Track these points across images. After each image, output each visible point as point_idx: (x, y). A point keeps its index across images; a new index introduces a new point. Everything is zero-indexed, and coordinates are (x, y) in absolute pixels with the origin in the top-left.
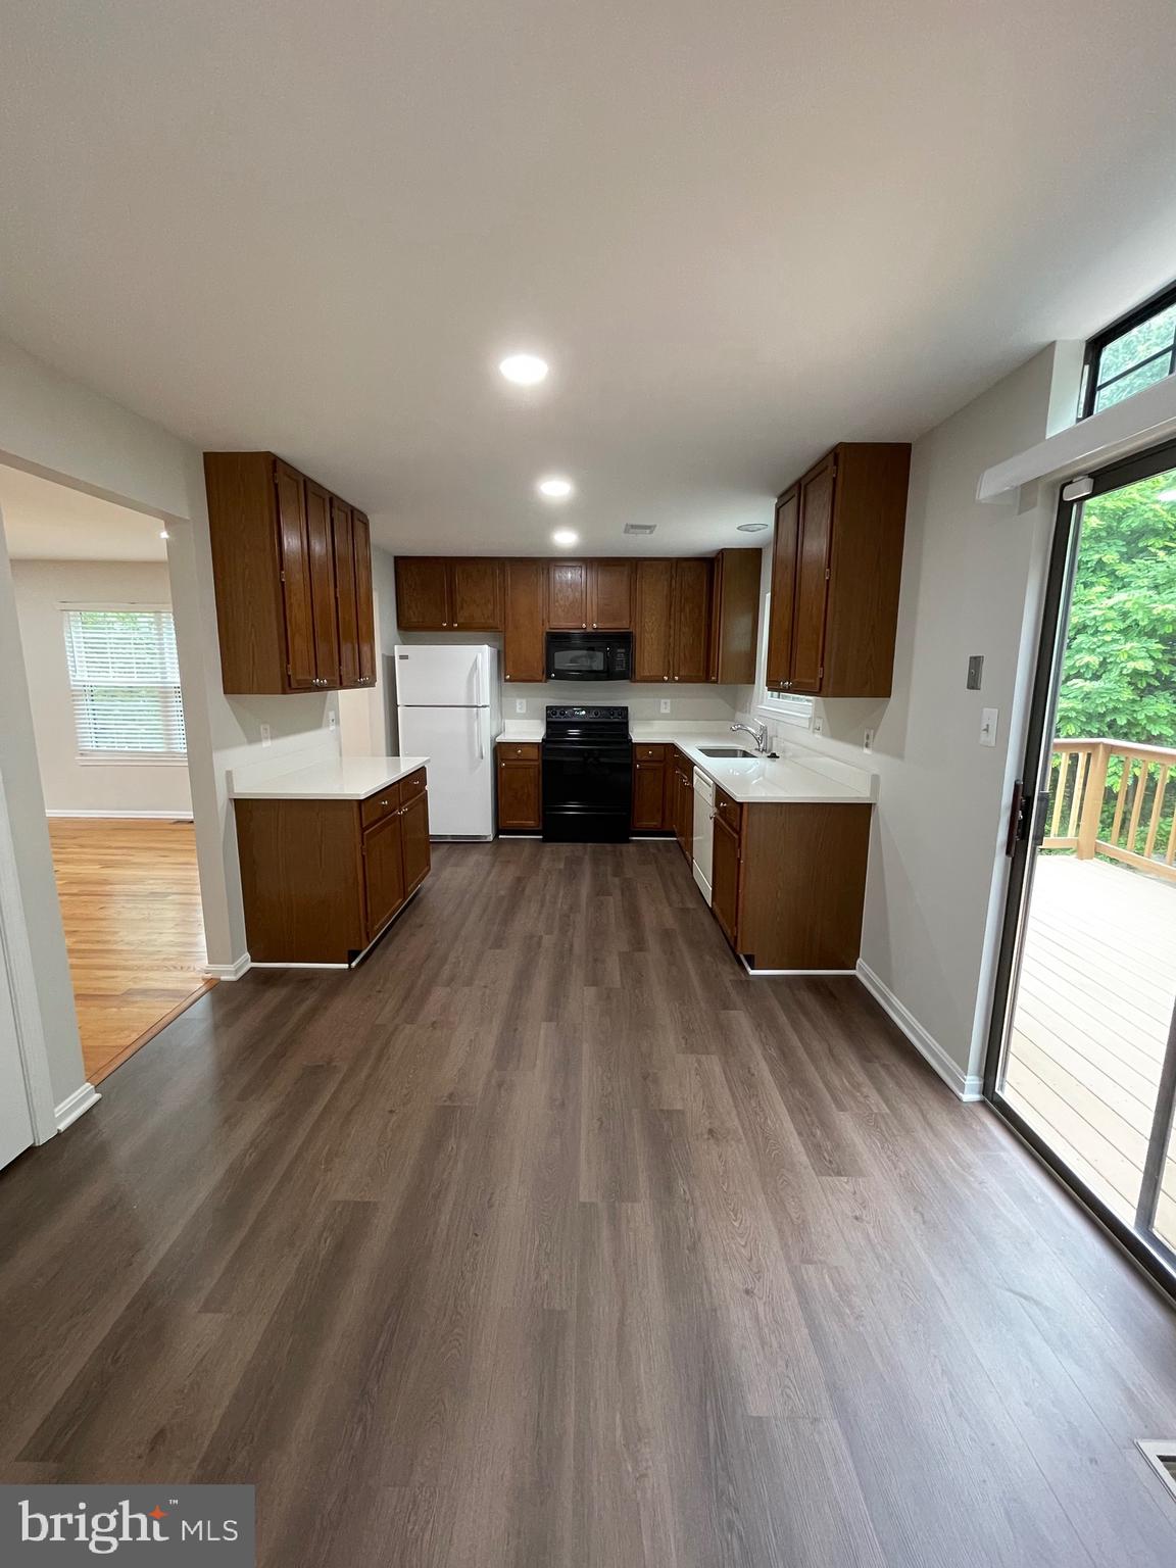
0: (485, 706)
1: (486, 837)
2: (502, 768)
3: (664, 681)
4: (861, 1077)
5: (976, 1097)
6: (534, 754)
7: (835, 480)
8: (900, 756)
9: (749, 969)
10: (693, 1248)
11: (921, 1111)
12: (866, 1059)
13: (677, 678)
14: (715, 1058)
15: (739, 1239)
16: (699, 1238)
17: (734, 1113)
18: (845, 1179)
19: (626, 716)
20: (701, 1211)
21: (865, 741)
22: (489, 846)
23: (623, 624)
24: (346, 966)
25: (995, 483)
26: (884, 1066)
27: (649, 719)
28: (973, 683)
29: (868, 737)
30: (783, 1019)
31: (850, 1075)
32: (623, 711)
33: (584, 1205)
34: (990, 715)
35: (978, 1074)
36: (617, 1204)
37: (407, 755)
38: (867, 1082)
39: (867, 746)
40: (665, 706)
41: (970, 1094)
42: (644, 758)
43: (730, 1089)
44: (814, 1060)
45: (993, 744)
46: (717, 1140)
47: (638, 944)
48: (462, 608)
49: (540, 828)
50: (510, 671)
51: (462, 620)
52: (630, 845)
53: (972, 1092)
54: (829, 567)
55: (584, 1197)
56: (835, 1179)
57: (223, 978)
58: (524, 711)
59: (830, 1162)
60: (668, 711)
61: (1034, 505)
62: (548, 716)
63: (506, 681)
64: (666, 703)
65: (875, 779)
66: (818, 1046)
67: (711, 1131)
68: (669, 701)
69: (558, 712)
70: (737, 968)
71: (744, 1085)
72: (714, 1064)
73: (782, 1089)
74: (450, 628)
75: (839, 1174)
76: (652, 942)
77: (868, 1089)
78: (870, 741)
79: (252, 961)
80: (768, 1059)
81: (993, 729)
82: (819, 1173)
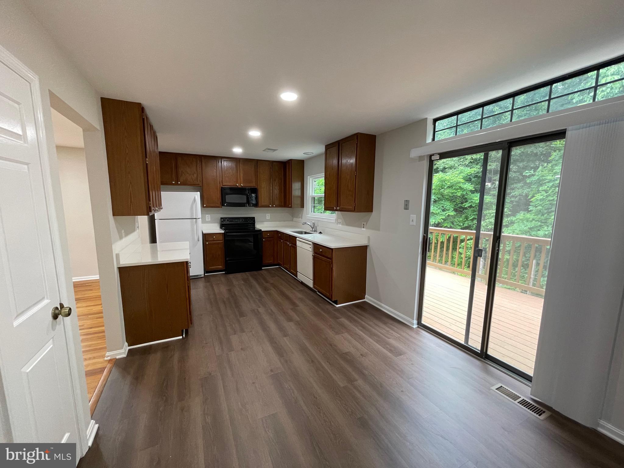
0: (199, 218)
1: (201, 275)
2: (207, 245)
3: (269, 207)
4: (388, 329)
5: (417, 326)
6: (221, 238)
7: (357, 144)
8: (379, 230)
9: (336, 305)
10: (381, 387)
11: (407, 333)
12: (385, 323)
13: (274, 206)
14: (346, 334)
15: (390, 380)
16: (381, 383)
17: (363, 348)
18: (402, 356)
19: (254, 221)
20: (376, 376)
21: (363, 226)
22: (203, 279)
23: (253, 185)
24: (181, 337)
25: (415, 153)
26: (390, 324)
27: (262, 222)
28: (406, 207)
29: (364, 225)
30: (356, 318)
31: (384, 329)
32: (253, 219)
33: (343, 387)
34: (414, 217)
35: (416, 320)
36: (352, 383)
37: (161, 242)
38: (390, 330)
39: (363, 227)
40: (268, 216)
41: (415, 326)
42: (266, 237)
43: (357, 341)
44: (373, 327)
45: (415, 225)
46: (365, 356)
47: (294, 304)
48: (182, 175)
49: (224, 268)
50: (206, 203)
51: (182, 180)
52: (263, 271)
53: (415, 325)
54: (356, 171)
55: (342, 385)
56: (400, 356)
57: (117, 357)
58: (210, 220)
59: (396, 353)
60: (269, 218)
61: (424, 160)
62: (222, 221)
63: (204, 207)
64: (268, 215)
65: (369, 238)
66: (371, 323)
67: (361, 355)
68: (269, 214)
69: (226, 220)
70: (332, 306)
71: (360, 339)
72: (346, 335)
73: (371, 338)
74: (177, 184)
75: (401, 355)
76: (297, 302)
77: (391, 331)
78: (365, 226)
79: (129, 346)
80: (361, 330)
81: (415, 220)
82: (396, 357)
